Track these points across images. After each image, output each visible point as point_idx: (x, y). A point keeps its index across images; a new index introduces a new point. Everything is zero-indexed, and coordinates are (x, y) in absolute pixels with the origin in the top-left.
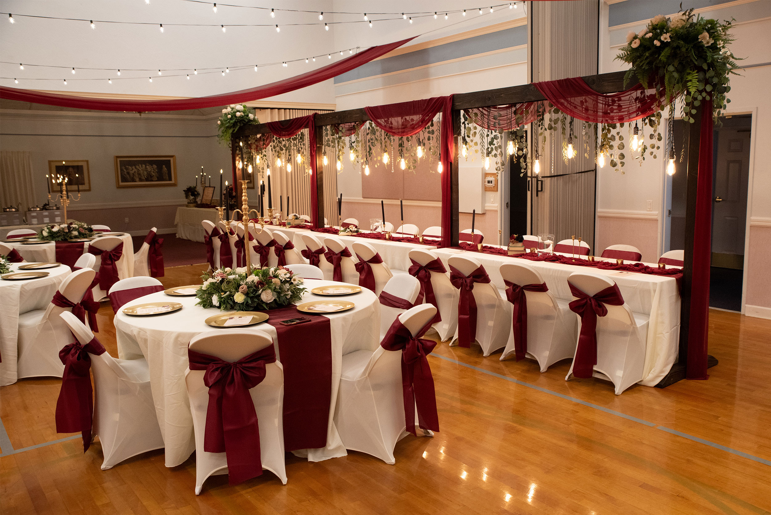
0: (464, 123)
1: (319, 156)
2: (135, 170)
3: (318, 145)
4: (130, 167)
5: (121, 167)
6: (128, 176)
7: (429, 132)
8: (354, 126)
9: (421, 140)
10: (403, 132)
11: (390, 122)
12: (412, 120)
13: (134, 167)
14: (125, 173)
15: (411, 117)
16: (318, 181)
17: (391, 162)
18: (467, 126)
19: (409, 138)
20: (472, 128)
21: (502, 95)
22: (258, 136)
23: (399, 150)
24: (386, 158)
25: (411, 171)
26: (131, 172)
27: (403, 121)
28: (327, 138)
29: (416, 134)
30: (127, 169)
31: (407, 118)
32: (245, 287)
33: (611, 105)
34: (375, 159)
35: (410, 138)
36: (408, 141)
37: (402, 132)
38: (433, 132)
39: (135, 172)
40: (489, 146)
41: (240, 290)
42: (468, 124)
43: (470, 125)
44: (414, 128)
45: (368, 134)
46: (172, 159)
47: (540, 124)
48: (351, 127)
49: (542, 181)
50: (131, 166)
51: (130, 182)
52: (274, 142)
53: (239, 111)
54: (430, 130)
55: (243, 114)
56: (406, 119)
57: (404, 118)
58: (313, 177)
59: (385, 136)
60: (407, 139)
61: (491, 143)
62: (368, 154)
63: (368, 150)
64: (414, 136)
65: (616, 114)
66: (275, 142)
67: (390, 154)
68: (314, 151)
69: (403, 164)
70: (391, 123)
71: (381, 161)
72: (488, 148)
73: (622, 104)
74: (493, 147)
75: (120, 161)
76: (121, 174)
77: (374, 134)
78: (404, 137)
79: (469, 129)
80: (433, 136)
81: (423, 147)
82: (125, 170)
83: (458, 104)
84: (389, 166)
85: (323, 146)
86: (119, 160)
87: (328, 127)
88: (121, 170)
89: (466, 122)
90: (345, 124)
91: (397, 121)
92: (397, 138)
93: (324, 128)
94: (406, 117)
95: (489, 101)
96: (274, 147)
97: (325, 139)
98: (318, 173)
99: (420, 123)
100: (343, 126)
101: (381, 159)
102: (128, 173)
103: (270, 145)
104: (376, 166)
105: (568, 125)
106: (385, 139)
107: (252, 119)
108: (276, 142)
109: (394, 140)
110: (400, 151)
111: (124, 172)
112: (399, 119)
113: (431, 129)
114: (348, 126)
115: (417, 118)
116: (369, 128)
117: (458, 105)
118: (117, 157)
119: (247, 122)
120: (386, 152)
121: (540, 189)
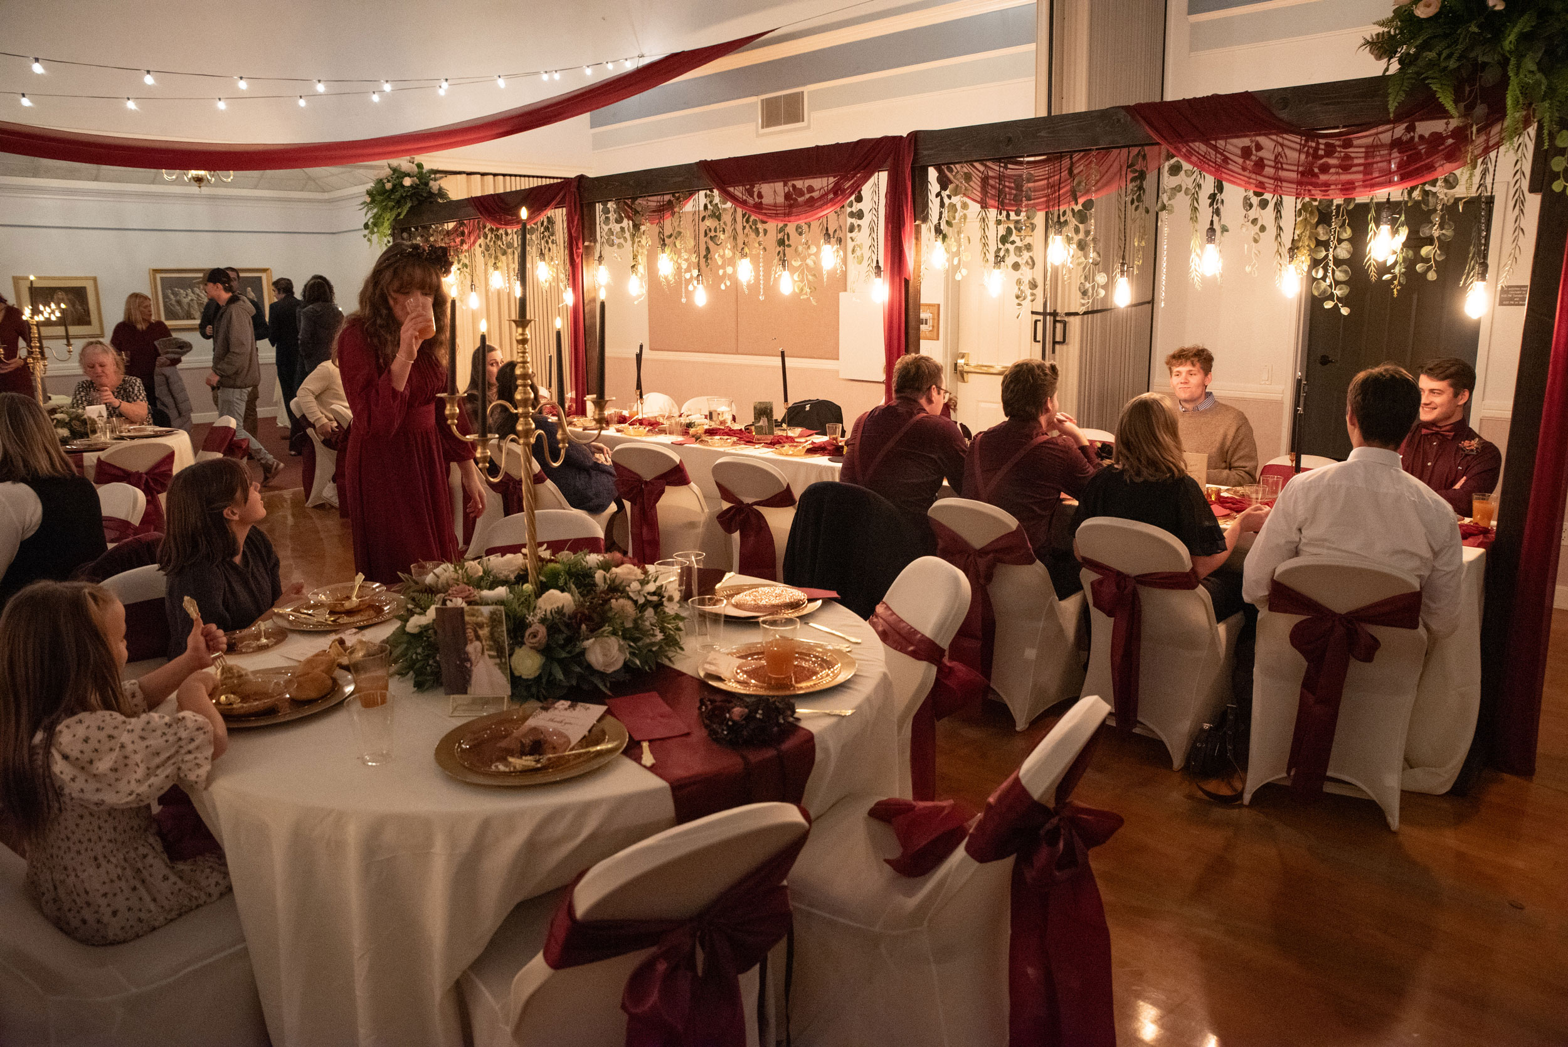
0: (939, 194)
1: (588, 266)
2: (191, 296)
3: (586, 244)
4: (182, 291)
5: (163, 290)
6: (179, 308)
7: (852, 215)
8: (670, 200)
9: (831, 232)
10: (789, 214)
11: (756, 194)
12: (811, 189)
13: (189, 291)
14: (173, 302)
15: (808, 182)
16: (587, 316)
17: (757, 278)
18: (947, 201)
19: (801, 227)
20: (959, 206)
21: (1043, 134)
22: (451, 226)
23: (779, 252)
24: (745, 271)
25: (805, 297)
26: (185, 301)
27: (787, 189)
28: (606, 228)
29: (819, 219)
30: (175, 294)
31: (799, 184)
32: (542, 630)
33: (1322, 157)
34: (721, 272)
35: (805, 227)
36: (801, 234)
37: (785, 214)
38: (860, 215)
39: (192, 300)
40: (1000, 246)
41: (529, 641)
42: (949, 197)
43: (956, 200)
44: (813, 204)
45: (704, 219)
46: (264, 276)
47: (1135, 197)
48: (663, 205)
49: (1065, 324)
50: (185, 289)
51: (183, 319)
52: (486, 238)
53: (408, 175)
54: (854, 209)
55: (417, 181)
56: (794, 186)
57: (790, 184)
58: (575, 309)
59: (745, 224)
60: (798, 228)
61: (1004, 240)
62: (703, 260)
63: (703, 253)
64: (815, 224)
65: (1334, 178)
66: (489, 238)
67: (755, 261)
68: (578, 257)
69: (787, 283)
70: (760, 196)
71: (733, 278)
72: (999, 250)
73: (1353, 155)
74: (1011, 247)
75: (162, 278)
76: (165, 303)
77: (719, 218)
78: (789, 224)
79: (953, 207)
80: (859, 222)
81: (836, 247)
82: (172, 297)
83: (926, 153)
84: (754, 288)
85: (598, 245)
86: (158, 276)
87: (610, 205)
88: (165, 296)
89: (945, 194)
90: (650, 198)
91: (772, 192)
92: (772, 226)
93: (599, 207)
94: (795, 182)
95: (1008, 145)
96: (487, 248)
97: (601, 229)
98: (586, 302)
99: (831, 196)
100: (645, 203)
101: (735, 272)
102: (179, 302)
103: (477, 244)
104: (723, 287)
105: (1204, 201)
106: (744, 228)
107: (436, 192)
108: (492, 238)
109: (765, 231)
110: (781, 254)
111: (171, 300)
112: (779, 186)
113: (856, 207)
114: (655, 204)
115: (821, 184)
116: (706, 206)
117: (925, 156)
118: (156, 271)
119: (426, 198)
120: (746, 256)
121: (1059, 338)
